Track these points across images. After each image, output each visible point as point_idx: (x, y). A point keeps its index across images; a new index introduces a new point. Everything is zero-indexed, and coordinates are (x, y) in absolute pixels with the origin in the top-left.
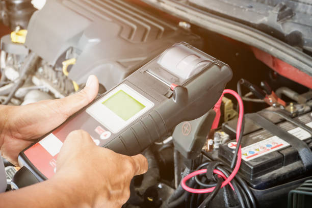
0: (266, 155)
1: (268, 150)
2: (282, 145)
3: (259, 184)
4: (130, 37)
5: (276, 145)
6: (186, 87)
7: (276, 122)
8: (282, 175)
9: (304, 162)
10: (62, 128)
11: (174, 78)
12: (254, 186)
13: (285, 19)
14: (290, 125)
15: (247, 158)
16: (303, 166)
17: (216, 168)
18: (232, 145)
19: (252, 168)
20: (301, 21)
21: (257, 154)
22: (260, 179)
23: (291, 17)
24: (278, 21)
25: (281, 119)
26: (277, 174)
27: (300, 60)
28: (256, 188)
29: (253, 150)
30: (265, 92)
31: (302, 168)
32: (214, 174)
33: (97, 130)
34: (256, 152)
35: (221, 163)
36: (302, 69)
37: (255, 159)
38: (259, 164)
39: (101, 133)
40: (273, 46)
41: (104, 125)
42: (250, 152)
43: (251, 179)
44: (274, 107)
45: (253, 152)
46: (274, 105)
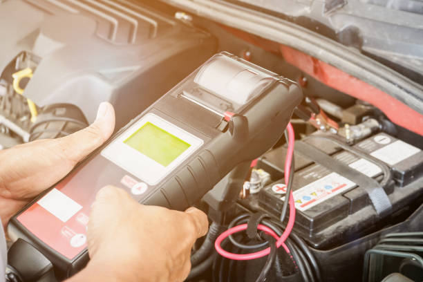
0: (326, 201)
1: (329, 193)
2: (345, 185)
3: (322, 242)
4: (110, 36)
5: (337, 186)
6: (245, 115)
7: (330, 152)
8: (350, 227)
9: (376, 208)
10: (70, 180)
11: (225, 103)
12: (316, 245)
13: (334, 9)
14: (350, 155)
15: (303, 206)
16: (375, 213)
17: (261, 223)
18: (277, 189)
19: (312, 220)
20: (357, 12)
21: (314, 200)
22: (322, 235)
23: (342, 7)
24: (325, 12)
25: (336, 148)
26: (342, 227)
27: (364, 68)
28: (318, 248)
29: (308, 195)
30: (311, 110)
31: (374, 216)
32: (259, 231)
33: (124, 181)
34: (313, 197)
35: (267, 215)
36: (367, 79)
37: (312, 208)
38: (320, 215)
39: (132, 186)
40: (323, 48)
41: (135, 175)
42: (304, 197)
43: (310, 236)
44: (323, 130)
45: (309, 198)
46: (322, 127)
